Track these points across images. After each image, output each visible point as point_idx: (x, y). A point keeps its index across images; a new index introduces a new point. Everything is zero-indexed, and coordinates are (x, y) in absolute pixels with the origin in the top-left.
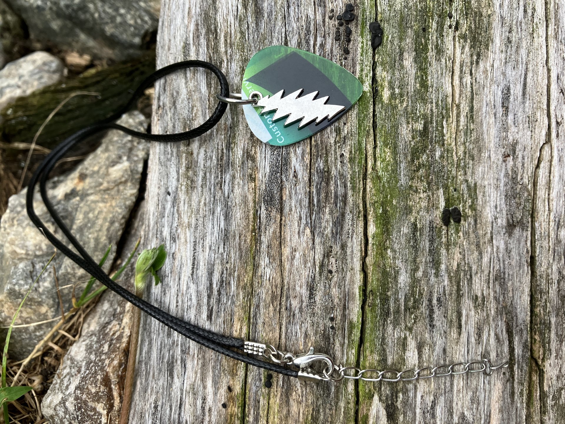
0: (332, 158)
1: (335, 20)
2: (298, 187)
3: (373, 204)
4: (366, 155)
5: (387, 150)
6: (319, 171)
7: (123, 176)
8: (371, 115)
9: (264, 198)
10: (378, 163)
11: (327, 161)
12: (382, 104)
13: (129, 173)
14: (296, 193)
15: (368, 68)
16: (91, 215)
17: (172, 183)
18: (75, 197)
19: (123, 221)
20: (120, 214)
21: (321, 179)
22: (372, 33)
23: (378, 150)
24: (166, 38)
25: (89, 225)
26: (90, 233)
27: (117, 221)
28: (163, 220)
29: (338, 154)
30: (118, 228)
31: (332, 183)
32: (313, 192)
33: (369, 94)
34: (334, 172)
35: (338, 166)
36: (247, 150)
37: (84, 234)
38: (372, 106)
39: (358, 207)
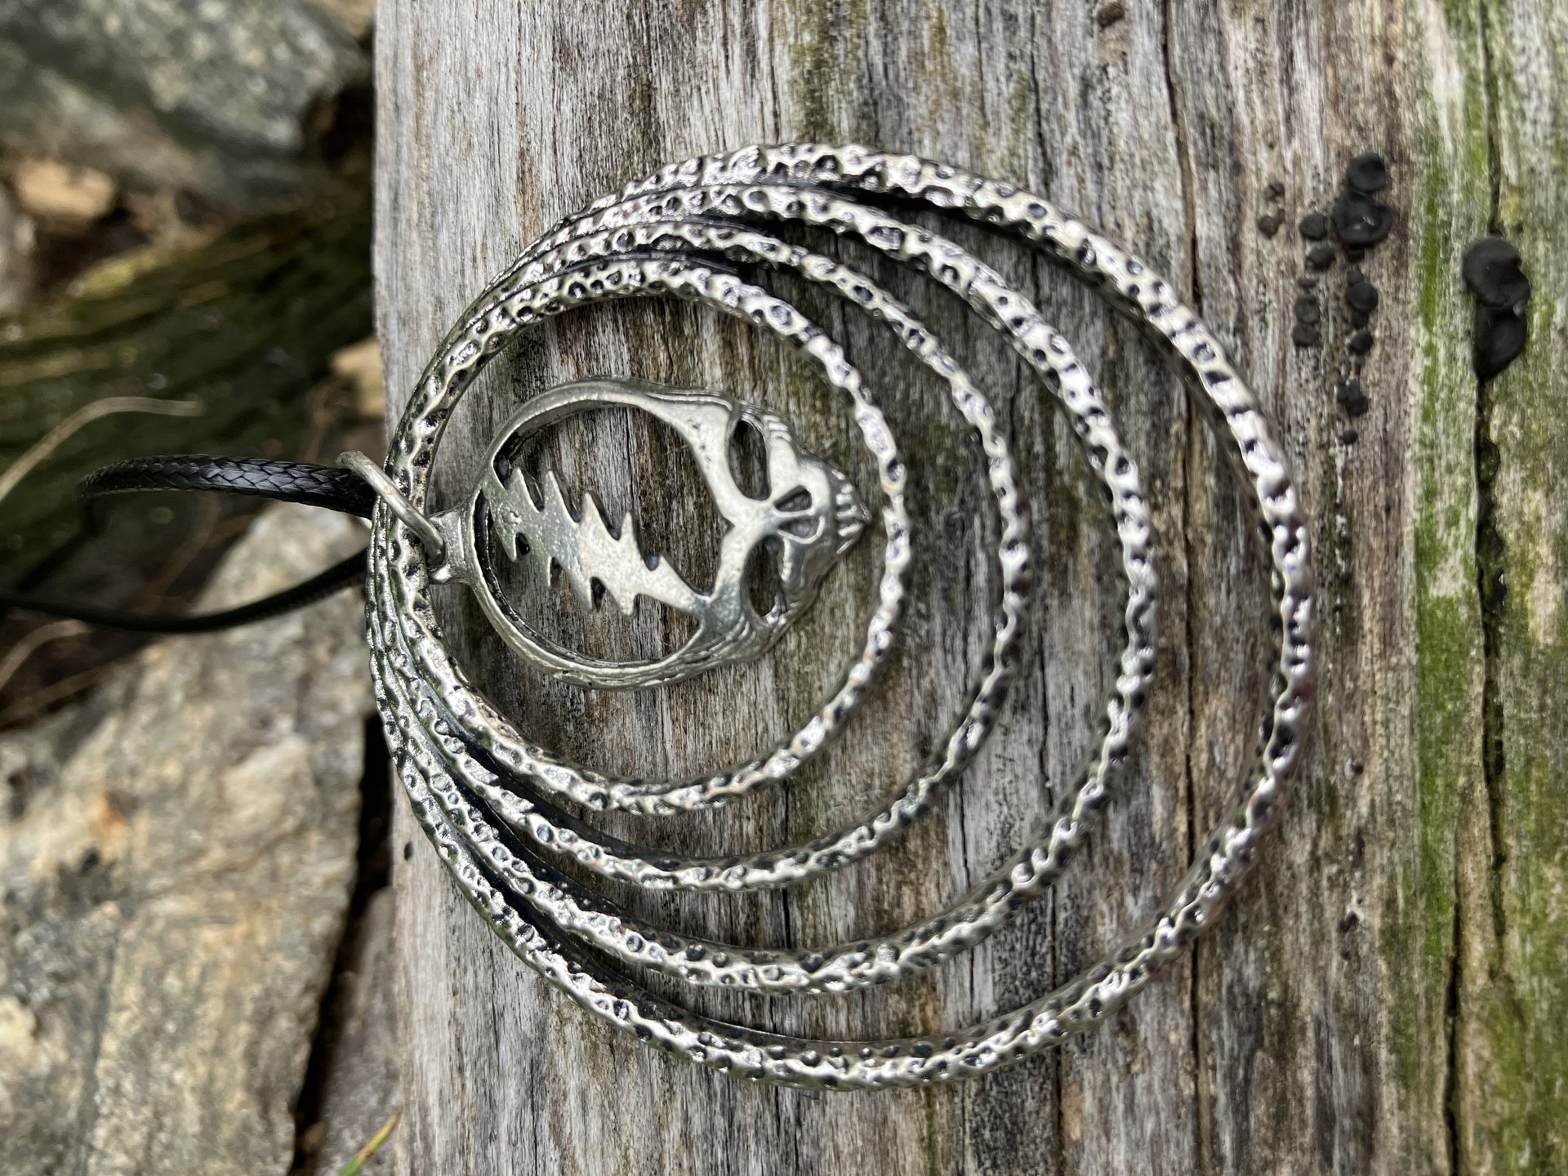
0: (1297, 936)
1: (1289, 240)
2: (1140, 1082)
3: (1495, 1137)
4: (1458, 908)
5: (1551, 873)
6: (1241, 1001)
7: (285, 810)
8: (1477, 710)
9: (976, 1132)
10: (1513, 938)
11: (1276, 955)
12: (1527, 654)
13: (311, 792)
14: (1130, 1107)
15: (1460, 481)
16: (172, 983)
17: (516, 994)
18: (98, 901)
19: (309, 1001)
20: (291, 979)
21: (1249, 1040)
22: (1480, 302)
23: (1511, 878)
24: (419, 280)
25: (170, 1027)
26: (178, 1065)
27: (285, 1008)
28: (491, 1150)
29: (1330, 912)
30: (289, 1039)
31: (1306, 1050)
32: (1213, 1101)
33: (1463, 612)
34: (1309, 1002)
35: (1333, 973)
36: (878, 899)
37: (153, 1069)
38: (1479, 669)
39: (1430, 1160)
